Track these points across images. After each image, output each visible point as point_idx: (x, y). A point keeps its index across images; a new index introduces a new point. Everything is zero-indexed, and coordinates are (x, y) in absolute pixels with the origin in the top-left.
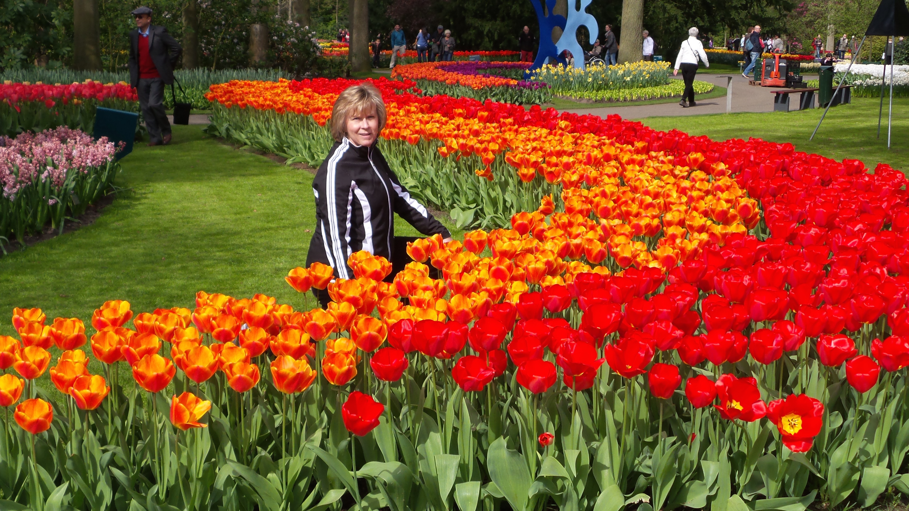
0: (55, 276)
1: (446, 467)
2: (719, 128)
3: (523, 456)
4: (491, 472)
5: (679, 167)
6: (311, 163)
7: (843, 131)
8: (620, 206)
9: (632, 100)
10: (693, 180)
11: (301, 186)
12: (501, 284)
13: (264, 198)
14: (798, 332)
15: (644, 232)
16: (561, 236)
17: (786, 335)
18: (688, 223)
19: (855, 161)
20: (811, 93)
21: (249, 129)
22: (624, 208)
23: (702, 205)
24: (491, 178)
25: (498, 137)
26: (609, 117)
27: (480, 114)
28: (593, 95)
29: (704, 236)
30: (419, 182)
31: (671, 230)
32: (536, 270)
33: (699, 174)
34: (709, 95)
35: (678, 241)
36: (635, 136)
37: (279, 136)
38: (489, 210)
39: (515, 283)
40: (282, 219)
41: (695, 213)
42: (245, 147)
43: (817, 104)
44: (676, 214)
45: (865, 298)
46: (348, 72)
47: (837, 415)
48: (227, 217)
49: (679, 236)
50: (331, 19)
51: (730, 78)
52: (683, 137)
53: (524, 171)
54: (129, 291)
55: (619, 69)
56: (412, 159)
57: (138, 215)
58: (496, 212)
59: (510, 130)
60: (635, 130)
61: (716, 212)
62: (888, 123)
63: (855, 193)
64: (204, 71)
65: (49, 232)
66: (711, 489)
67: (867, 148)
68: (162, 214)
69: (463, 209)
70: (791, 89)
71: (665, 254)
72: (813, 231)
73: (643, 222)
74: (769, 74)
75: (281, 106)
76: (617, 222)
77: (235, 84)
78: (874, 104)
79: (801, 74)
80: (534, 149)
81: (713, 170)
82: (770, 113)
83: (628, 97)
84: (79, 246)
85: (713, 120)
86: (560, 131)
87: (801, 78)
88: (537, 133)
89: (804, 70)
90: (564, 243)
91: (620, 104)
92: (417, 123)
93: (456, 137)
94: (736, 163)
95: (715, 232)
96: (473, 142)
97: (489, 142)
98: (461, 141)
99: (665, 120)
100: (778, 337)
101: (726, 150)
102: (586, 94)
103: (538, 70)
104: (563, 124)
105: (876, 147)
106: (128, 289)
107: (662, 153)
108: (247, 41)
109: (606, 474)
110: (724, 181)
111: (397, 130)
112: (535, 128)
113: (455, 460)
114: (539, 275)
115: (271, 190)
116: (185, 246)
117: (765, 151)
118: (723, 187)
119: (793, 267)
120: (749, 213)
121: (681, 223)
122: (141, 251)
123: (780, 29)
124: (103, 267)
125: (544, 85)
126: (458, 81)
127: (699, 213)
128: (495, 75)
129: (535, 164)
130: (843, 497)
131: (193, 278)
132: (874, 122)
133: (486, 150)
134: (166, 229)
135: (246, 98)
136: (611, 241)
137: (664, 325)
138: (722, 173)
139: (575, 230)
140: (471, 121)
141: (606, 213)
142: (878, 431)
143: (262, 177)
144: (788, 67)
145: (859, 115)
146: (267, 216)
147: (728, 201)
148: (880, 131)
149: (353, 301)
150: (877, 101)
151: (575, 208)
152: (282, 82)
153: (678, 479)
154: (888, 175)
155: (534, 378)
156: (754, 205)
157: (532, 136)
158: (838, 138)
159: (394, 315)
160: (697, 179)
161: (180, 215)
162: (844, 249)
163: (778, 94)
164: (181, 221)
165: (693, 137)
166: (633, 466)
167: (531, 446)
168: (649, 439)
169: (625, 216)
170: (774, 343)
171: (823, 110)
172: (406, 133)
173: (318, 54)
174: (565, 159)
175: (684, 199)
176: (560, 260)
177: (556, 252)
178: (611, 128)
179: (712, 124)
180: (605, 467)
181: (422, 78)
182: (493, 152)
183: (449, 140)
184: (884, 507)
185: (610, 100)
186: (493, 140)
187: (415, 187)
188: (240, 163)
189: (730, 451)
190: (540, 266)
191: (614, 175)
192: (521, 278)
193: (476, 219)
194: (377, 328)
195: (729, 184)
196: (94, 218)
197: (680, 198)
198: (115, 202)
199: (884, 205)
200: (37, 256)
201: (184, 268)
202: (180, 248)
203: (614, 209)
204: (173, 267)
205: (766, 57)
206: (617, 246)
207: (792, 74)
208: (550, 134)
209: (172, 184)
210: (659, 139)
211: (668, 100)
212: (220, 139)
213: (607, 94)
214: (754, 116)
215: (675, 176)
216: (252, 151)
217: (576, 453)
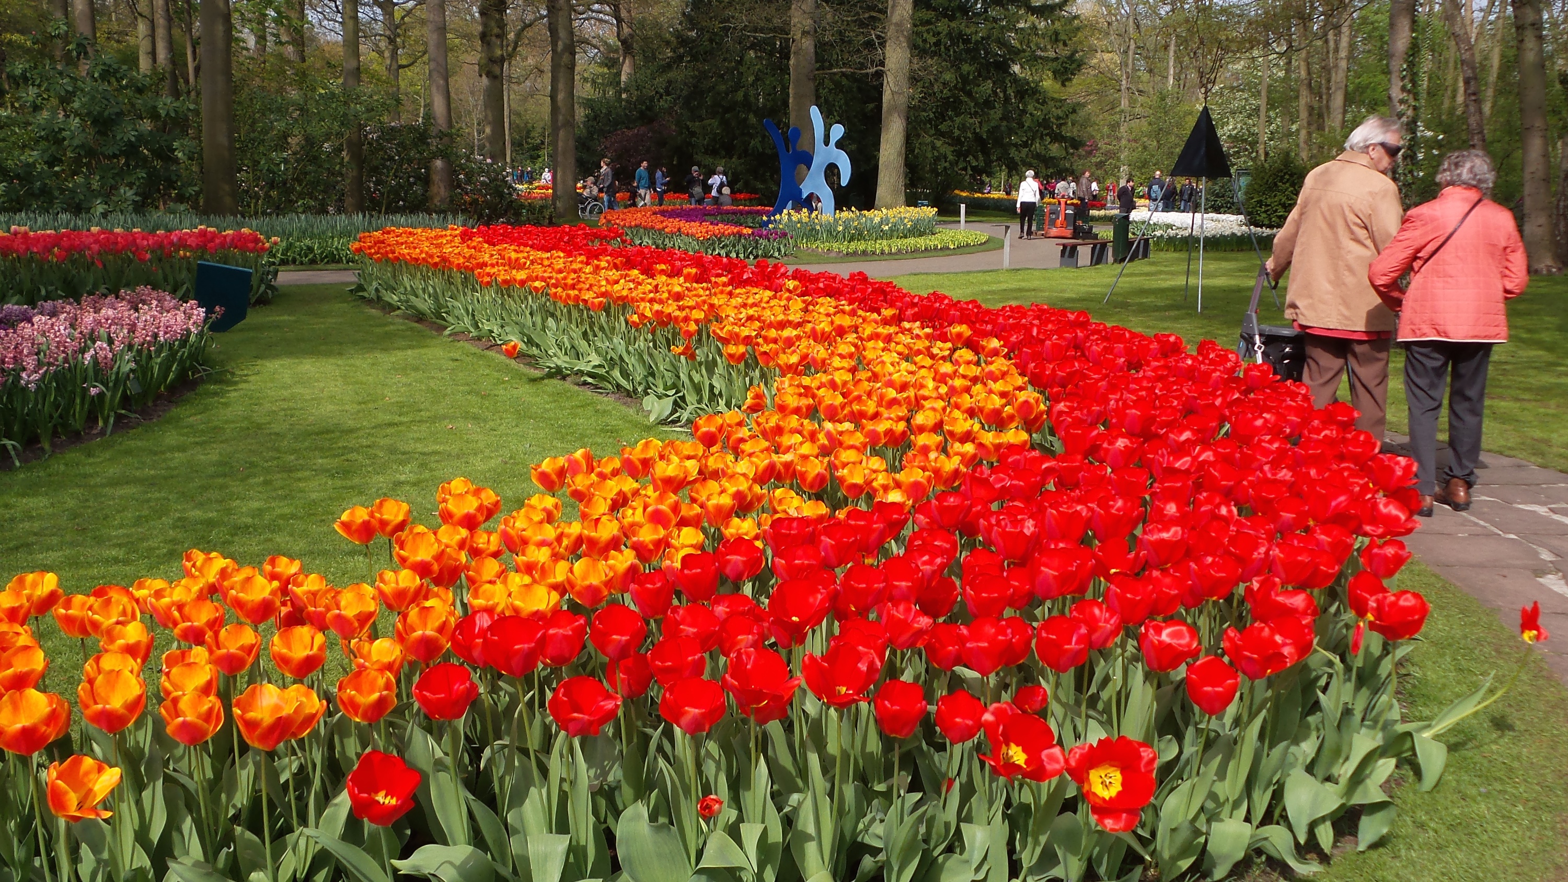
0: (78, 498)
1: (546, 857)
2: (994, 287)
3: (674, 829)
4: (623, 860)
5: (939, 344)
6: (474, 333)
7: (1143, 292)
8: (851, 402)
9: (890, 254)
10: (957, 363)
11: (456, 363)
12: (662, 533)
13: (404, 380)
14: (1111, 617)
15: (883, 441)
16: (762, 452)
17: (1093, 624)
18: (946, 427)
19: (1169, 336)
20: (1104, 245)
21: (402, 290)
22: (856, 407)
23: (967, 401)
24: (692, 357)
25: (704, 302)
26: (852, 276)
27: (685, 271)
28: (844, 247)
29: (969, 448)
30: (606, 360)
31: (922, 439)
32: (719, 509)
33: (965, 354)
34: (983, 247)
35: (933, 455)
36: (885, 301)
37: (436, 299)
38: (691, 398)
39: (685, 530)
40: (420, 411)
41: (957, 413)
42: (398, 312)
43: (1111, 259)
44: (930, 414)
45: (1210, 559)
46: (551, 218)
47: (1170, 740)
48: (347, 407)
49: (933, 447)
50: (539, 156)
51: (1007, 228)
52: (946, 301)
53: (732, 349)
54: (179, 519)
55: (875, 216)
56: (596, 329)
57: (226, 405)
58: (700, 401)
59: (722, 292)
60: (885, 294)
61: (986, 411)
62: (1198, 282)
63: (1174, 383)
64: (364, 216)
65: (95, 432)
66: (978, 869)
67: (1172, 313)
68: (260, 404)
69: (659, 397)
70: (1080, 241)
71: (912, 480)
72: (1121, 443)
73: (882, 427)
74: (1053, 223)
75: (437, 260)
76: (847, 426)
77: (388, 233)
78: (1178, 259)
79: (1091, 224)
80: (750, 318)
81: (983, 348)
82: (1055, 270)
83: (886, 250)
84: (128, 452)
85: (988, 278)
86: (787, 294)
87: (1091, 228)
88: (757, 296)
89: (1094, 219)
90: (767, 462)
91: (877, 258)
92: (604, 283)
93: (651, 301)
94: (1013, 339)
95: (984, 441)
96: (671, 308)
97: (692, 308)
98: (657, 307)
99: (930, 277)
100: (1080, 628)
101: (1001, 320)
102: (835, 245)
103: (778, 217)
104: (791, 284)
105: (1184, 311)
106: (178, 515)
107: (918, 324)
108: (426, 181)
109: (811, 848)
110: (1000, 364)
111: (576, 292)
112: (756, 290)
113: (561, 844)
114: (724, 515)
115: (416, 369)
116: (277, 450)
117: (1052, 322)
118: (997, 372)
119: (1098, 506)
120: (1031, 413)
121: (938, 427)
122: (214, 457)
123: (1067, 170)
124: (151, 483)
125: (784, 235)
126: (679, 229)
127: (963, 412)
128: (727, 223)
129: (747, 340)
130: (1180, 868)
131: (274, 499)
132: (1180, 281)
133: (686, 319)
134: (259, 427)
135: (397, 250)
136: (836, 457)
137: (901, 608)
138: (995, 353)
139: (787, 440)
140: (675, 281)
141: (833, 414)
142: (1232, 765)
143: (409, 352)
144: (1075, 214)
145: (1161, 272)
146: (401, 405)
147: (1003, 395)
148: (1187, 293)
149: (422, 569)
150: (1184, 255)
151: (788, 405)
152: (452, 229)
153: (926, 854)
154: (1217, 356)
155: (687, 712)
156: (1037, 401)
157: (750, 301)
158: (1138, 300)
159: (484, 592)
160: (961, 360)
161: (285, 405)
162: (1172, 472)
163: (1065, 246)
164: (283, 413)
165: (959, 302)
166: (855, 834)
167: (689, 811)
168: (880, 787)
169: (857, 418)
170: (1074, 639)
171: (1118, 268)
172: (588, 296)
173: (515, 196)
174: (788, 332)
175: (944, 389)
176: (757, 489)
177: (751, 476)
178: (853, 290)
179: (986, 282)
180: (809, 838)
181: (636, 226)
182: (697, 321)
183: (642, 305)
184: (1241, 876)
185: (864, 253)
186: (697, 306)
187: (600, 366)
188: (386, 333)
189: (1008, 804)
190: (726, 500)
191: (851, 356)
192: (693, 522)
193: (674, 411)
194: (437, 624)
195: (1005, 369)
196: (164, 411)
197: (937, 388)
198: (201, 389)
199: (1218, 402)
200: (62, 468)
201: (266, 483)
202: (270, 454)
203: (843, 407)
204: (252, 481)
205: (1049, 204)
206: (844, 465)
207: (1080, 223)
208: (775, 297)
209: (286, 361)
210: (914, 305)
211: (934, 253)
212: (369, 302)
213: (861, 246)
214: (1037, 273)
215: (933, 357)
216: (406, 317)
217: (758, 829)
